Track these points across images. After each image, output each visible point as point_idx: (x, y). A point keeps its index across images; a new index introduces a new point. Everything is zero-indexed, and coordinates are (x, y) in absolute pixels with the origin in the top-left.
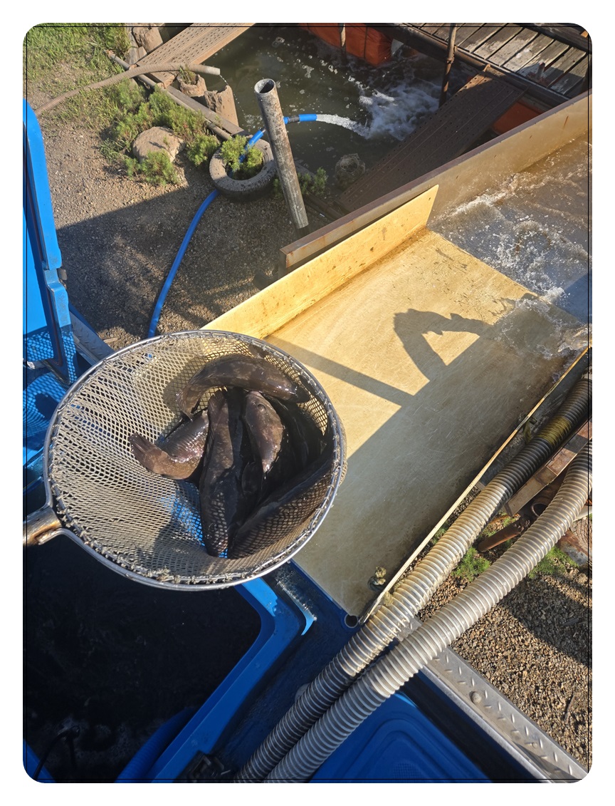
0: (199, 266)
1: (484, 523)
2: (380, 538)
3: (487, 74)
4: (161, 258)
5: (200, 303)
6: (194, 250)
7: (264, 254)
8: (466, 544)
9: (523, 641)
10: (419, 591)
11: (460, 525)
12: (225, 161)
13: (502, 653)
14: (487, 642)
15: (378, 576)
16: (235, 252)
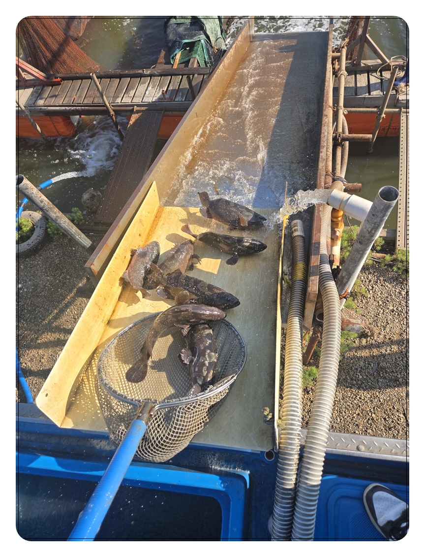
0: (27, 310)
1: (300, 344)
2: (254, 393)
3: (138, 112)
5: (43, 332)
7: (68, 277)
8: (299, 362)
9: (360, 398)
10: (295, 407)
11: (289, 354)
13: (355, 413)
14: (343, 413)
15: (266, 414)
16: (48, 287)
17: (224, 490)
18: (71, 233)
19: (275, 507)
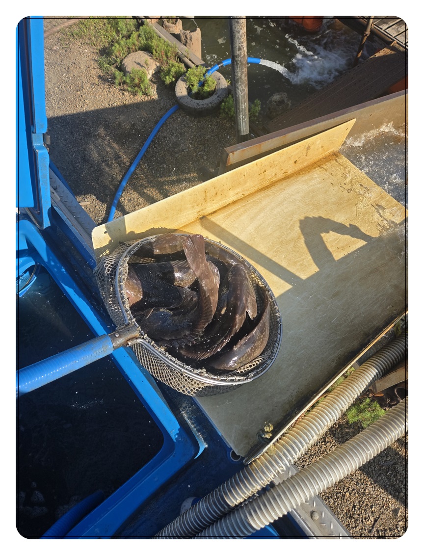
0: (157, 159)
1: (356, 396)
2: (270, 395)
4: (130, 148)
5: (153, 187)
7: (205, 157)
8: (340, 413)
10: (297, 446)
11: (337, 396)
15: (266, 430)
16: (185, 153)
17: (175, 441)
18: (239, 107)
19: (202, 501)
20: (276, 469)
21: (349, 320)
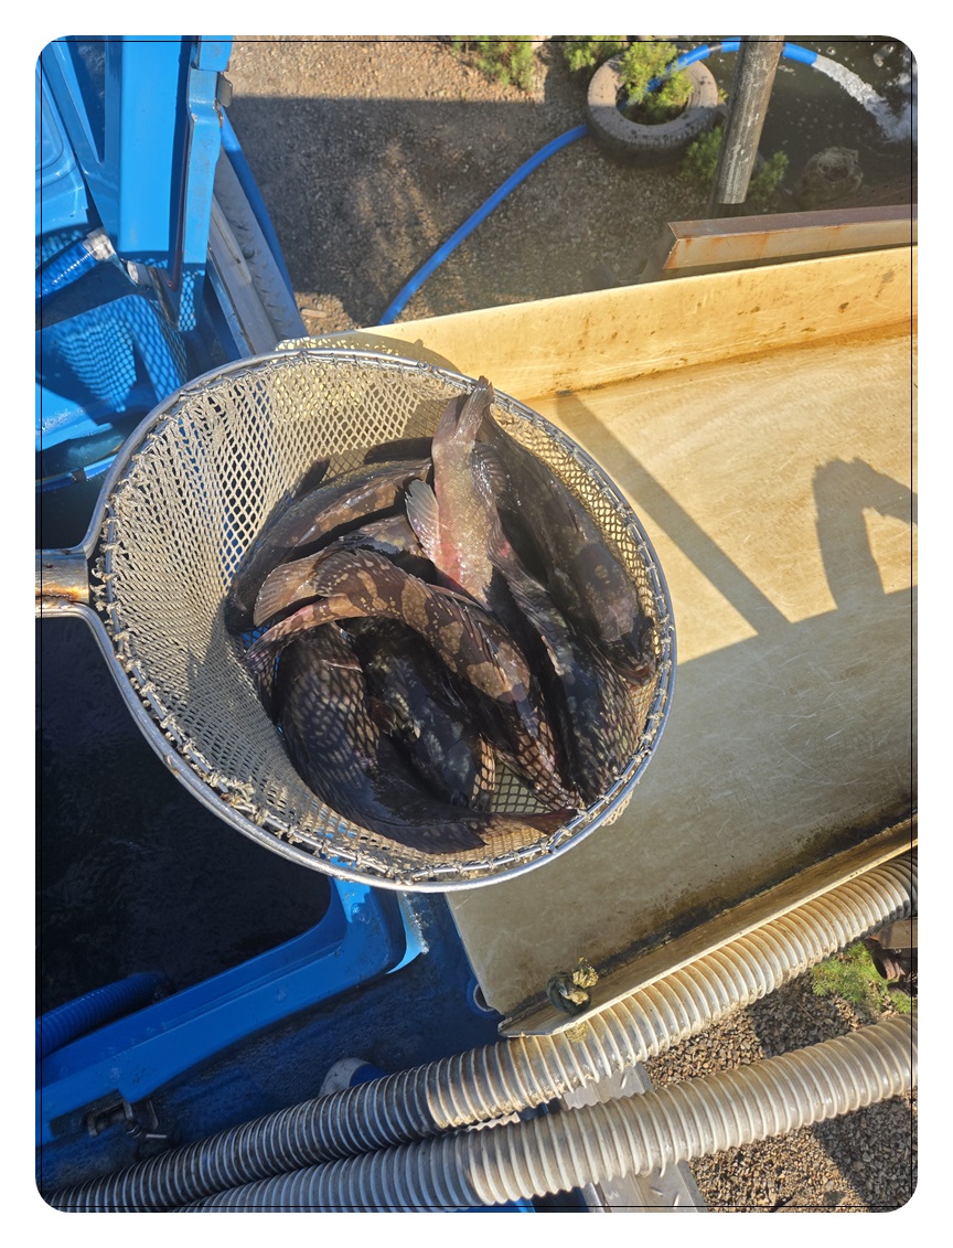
4: (447, 207)
6: (505, 217)
8: (781, 978)
12: (624, 78)
20: (575, 1074)
21: (872, 746)
